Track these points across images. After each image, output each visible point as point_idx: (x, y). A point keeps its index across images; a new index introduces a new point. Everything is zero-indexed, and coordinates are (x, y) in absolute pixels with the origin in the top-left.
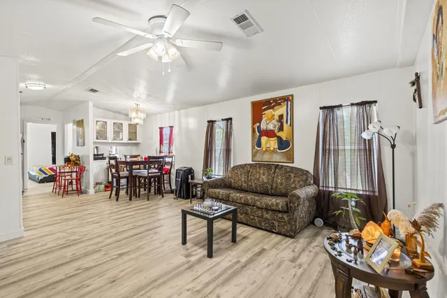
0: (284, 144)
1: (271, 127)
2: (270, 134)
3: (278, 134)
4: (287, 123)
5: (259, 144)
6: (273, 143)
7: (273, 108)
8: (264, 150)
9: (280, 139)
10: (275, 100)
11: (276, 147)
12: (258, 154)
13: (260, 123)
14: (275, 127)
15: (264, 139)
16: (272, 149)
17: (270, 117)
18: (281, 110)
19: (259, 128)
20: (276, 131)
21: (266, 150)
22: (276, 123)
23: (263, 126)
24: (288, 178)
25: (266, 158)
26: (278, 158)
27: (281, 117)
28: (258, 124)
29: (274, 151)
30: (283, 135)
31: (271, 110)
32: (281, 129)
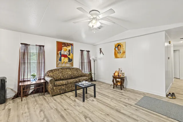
0: (70, 60)
1: (66, 53)
2: (65, 56)
3: (68, 56)
4: (71, 53)
5: (60, 60)
6: (66, 60)
7: (66, 46)
8: (63, 62)
9: (69, 58)
10: (67, 44)
11: (68, 61)
12: (60, 64)
13: (61, 51)
14: (67, 54)
15: (63, 58)
16: (66, 62)
17: (65, 49)
18: (70, 48)
19: (60, 53)
20: (68, 55)
21: (64, 62)
22: (68, 52)
23: (62, 53)
24: (78, 71)
25: (63, 65)
26: (68, 65)
27: (69, 50)
28: (60, 51)
29: (67, 63)
30: (70, 57)
31: (66, 47)
32: (69, 55)
